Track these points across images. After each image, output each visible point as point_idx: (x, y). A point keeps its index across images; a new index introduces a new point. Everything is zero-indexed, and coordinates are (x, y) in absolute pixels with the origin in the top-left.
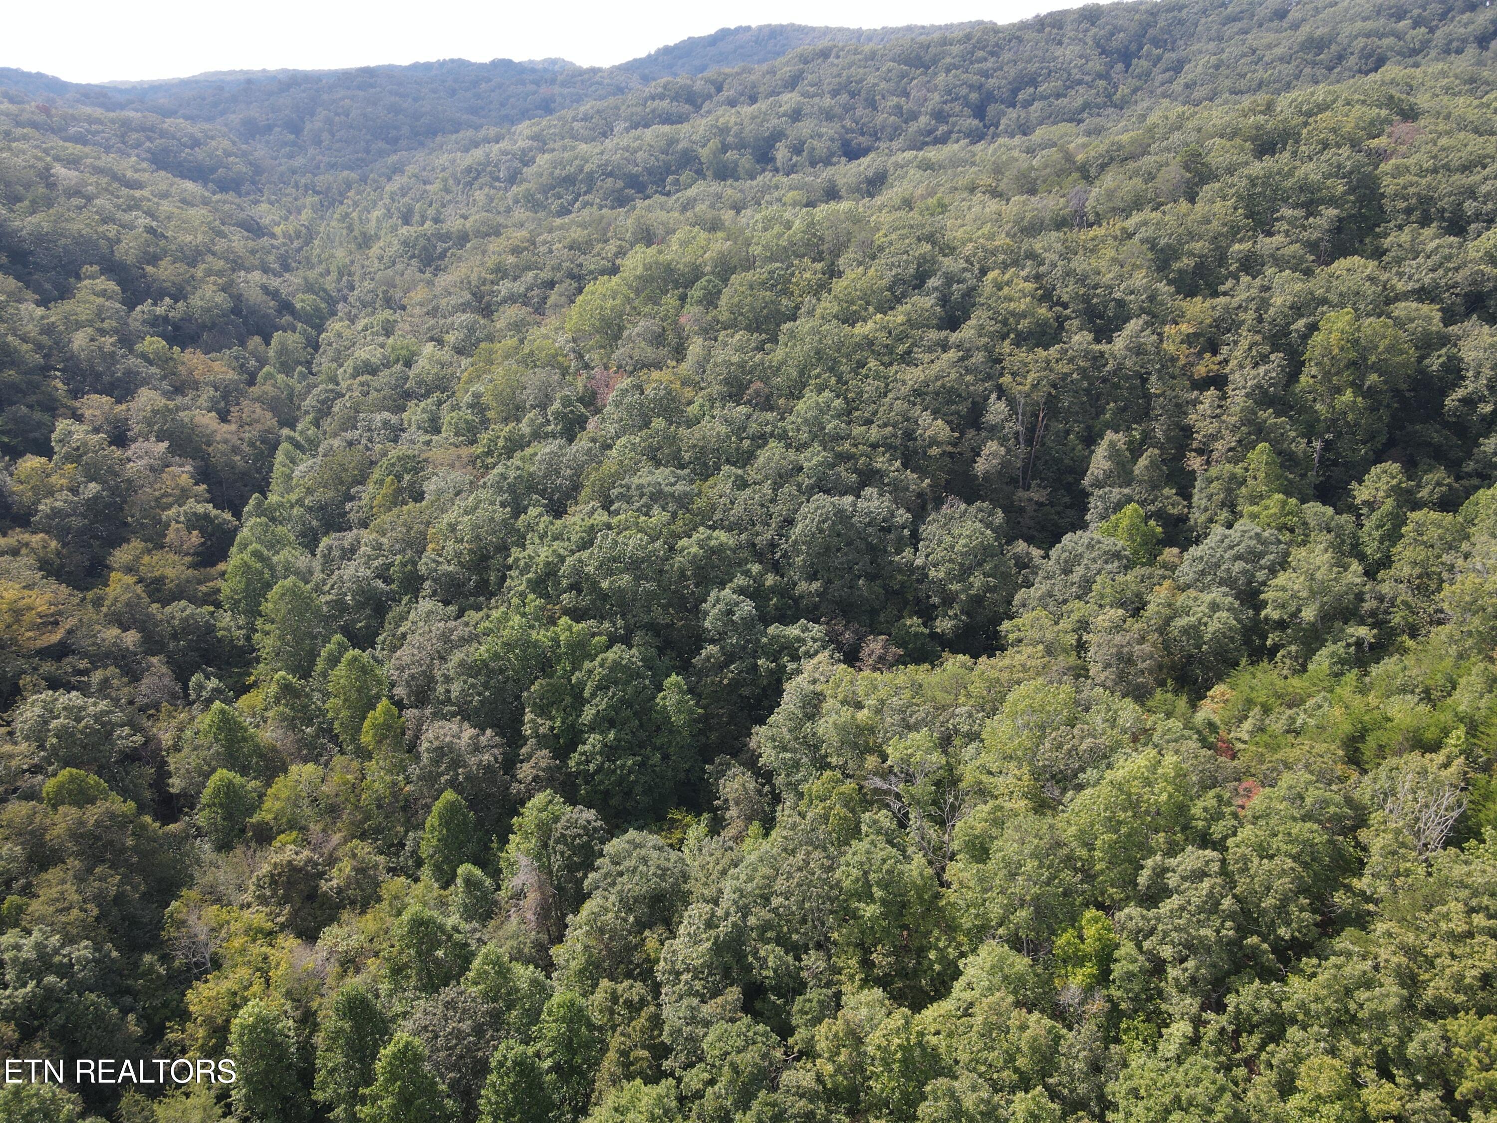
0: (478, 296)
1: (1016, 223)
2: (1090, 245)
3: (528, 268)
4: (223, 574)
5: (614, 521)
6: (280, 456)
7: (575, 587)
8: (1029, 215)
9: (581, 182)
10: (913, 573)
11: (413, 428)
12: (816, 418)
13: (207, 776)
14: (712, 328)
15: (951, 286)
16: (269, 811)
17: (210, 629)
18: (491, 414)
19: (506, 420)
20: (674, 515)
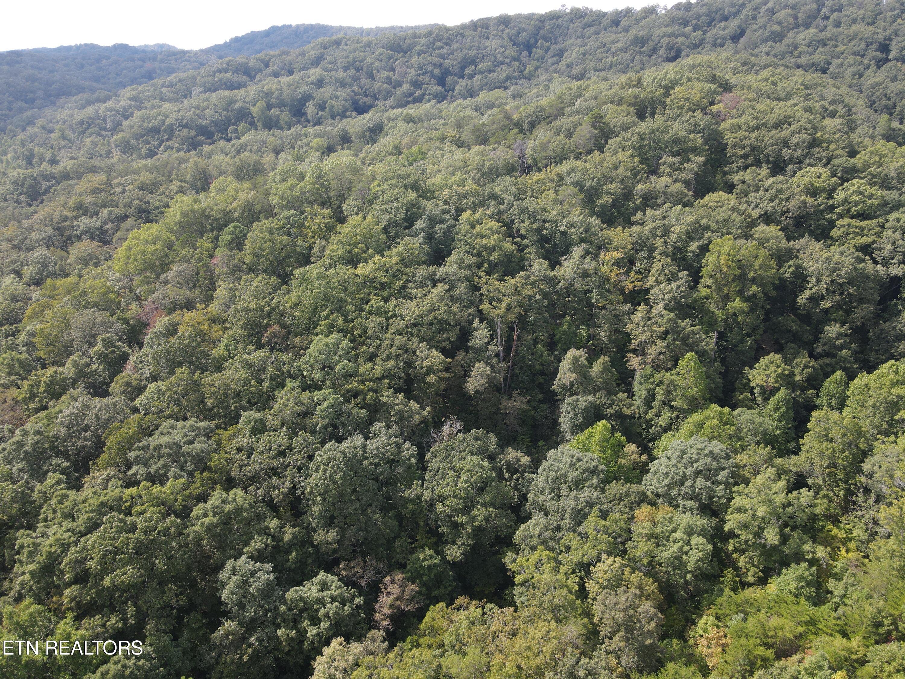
0: (60, 230)
1: (479, 170)
2: (536, 188)
3: (105, 206)
7: (79, 580)
8: (487, 164)
9: (165, 131)
12: (327, 358)
14: (238, 270)
15: (434, 227)
18: (40, 354)
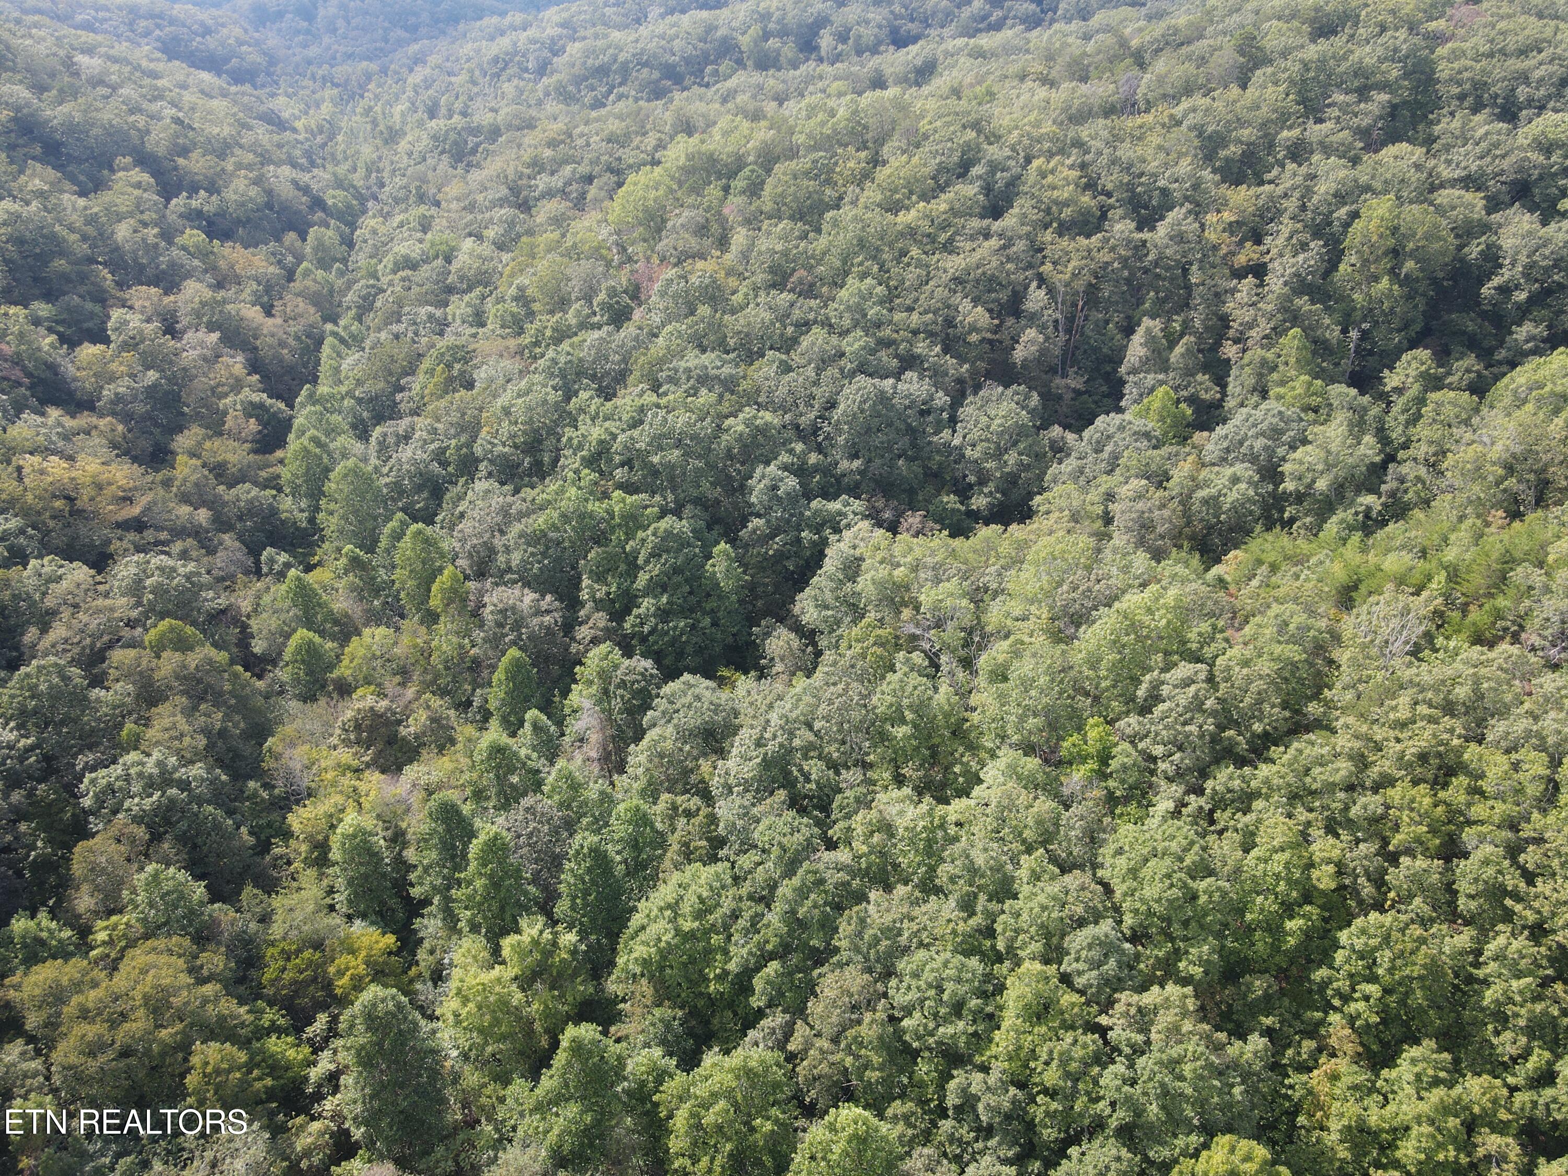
0: (515, 190)
1: (1065, 110)
2: (1137, 133)
3: (566, 162)
4: (281, 462)
5: (663, 401)
6: (326, 350)
7: (628, 463)
8: (1077, 103)
9: (615, 72)
10: (950, 454)
11: (458, 321)
12: (859, 304)
13: (288, 636)
14: (755, 218)
15: (994, 175)
16: (347, 667)
17: (274, 512)
18: (536, 306)
19: (552, 312)
20: (721, 396)
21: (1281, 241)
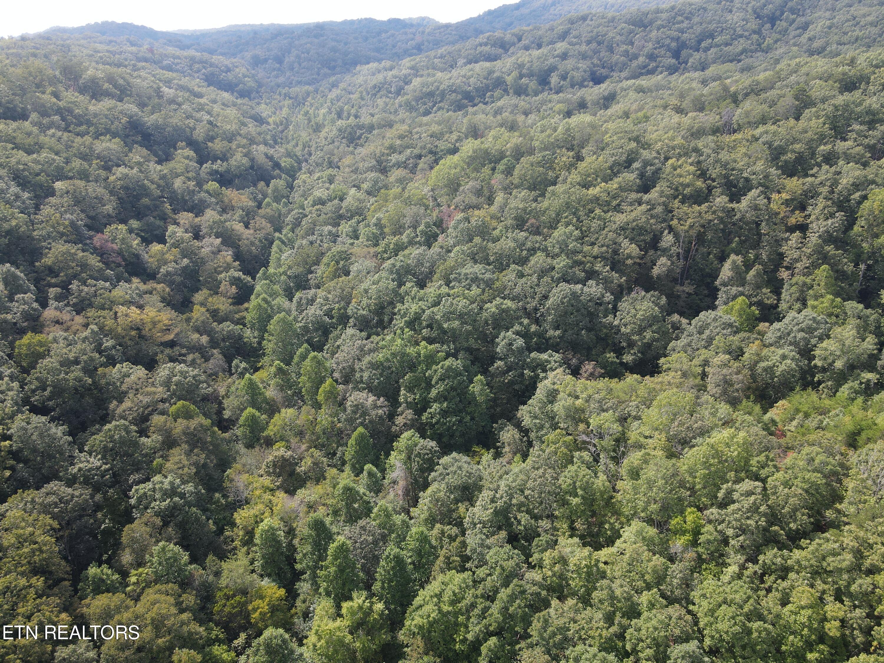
0: (380, 162)
1: (688, 130)
2: (732, 145)
3: (408, 147)
4: (247, 309)
5: (452, 292)
6: (274, 248)
7: (430, 326)
8: (696, 126)
9: (438, 95)
10: (612, 329)
11: (344, 235)
12: (564, 240)
13: (242, 410)
14: (509, 187)
15: (646, 167)
16: (272, 430)
17: (241, 337)
18: (386, 230)
19: (394, 234)
20: (484, 291)
21: (817, 211)
